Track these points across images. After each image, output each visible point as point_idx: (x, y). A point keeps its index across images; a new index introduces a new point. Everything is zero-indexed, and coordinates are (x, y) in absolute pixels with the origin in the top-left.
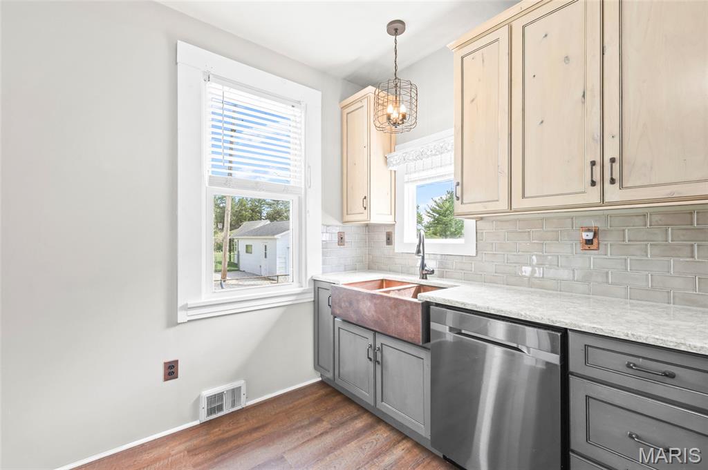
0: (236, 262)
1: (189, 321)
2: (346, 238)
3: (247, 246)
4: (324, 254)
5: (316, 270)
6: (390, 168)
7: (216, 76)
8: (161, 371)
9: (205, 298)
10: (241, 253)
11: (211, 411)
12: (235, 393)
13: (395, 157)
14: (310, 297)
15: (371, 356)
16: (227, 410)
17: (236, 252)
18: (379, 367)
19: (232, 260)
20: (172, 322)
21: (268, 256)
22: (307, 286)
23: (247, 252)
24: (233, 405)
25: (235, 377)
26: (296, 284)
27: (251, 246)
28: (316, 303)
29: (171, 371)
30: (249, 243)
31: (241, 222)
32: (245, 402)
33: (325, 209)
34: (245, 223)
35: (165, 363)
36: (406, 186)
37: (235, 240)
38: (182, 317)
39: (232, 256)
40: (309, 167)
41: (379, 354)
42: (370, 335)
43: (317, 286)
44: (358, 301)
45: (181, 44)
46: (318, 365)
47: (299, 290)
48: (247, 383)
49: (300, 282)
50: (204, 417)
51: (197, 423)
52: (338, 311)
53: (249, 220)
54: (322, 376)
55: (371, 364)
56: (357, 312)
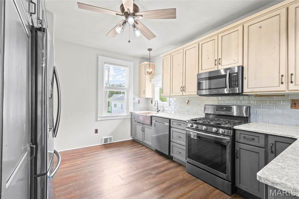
0: (110, 111)
1: (100, 120)
2: (140, 101)
3: (115, 104)
4: (134, 106)
5: (131, 110)
6: (152, 83)
7: (107, 63)
8: (94, 131)
9: (104, 115)
10: (112, 107)
11: (105, 142)
12: (110, 139)
13: (153, 80)
14: (130, 117)
15: (142, 130)
16: (108, 142)
17: (110, 107)
18: (144, 132)
19: (109, 110)
20: (97, 120)
21: (122, 108)
22: (129, 114)
23: (115, 107)
24: (110, 142)
25: (111, 135)
26: (126, 113)
27: (116, 104)
28: (131, 118)
29: (96, 131)
30: (115, 103)
31: (113, 94)
32: (113, 142)
33: (134, 93)
34: (114, 95)
35: (95, 130)
36: (156, 88)
37: (110, 102)
38: (99, 119)
39: (109, 108)
40: (130, 83)
41: (144, 129)
42: (142, 125)
43: (132, 114)
44: (139, 117)
45: (99, 56)
46: (131, 135)
47: (127, 115)
48: (113, 137)
49: (127, 113)
50: (103, 143)
51: (102, 144)
52: (135, 120)
53: (116, 94)
54: (133, 138)
55: (142, 132)
56: (139, 119)
